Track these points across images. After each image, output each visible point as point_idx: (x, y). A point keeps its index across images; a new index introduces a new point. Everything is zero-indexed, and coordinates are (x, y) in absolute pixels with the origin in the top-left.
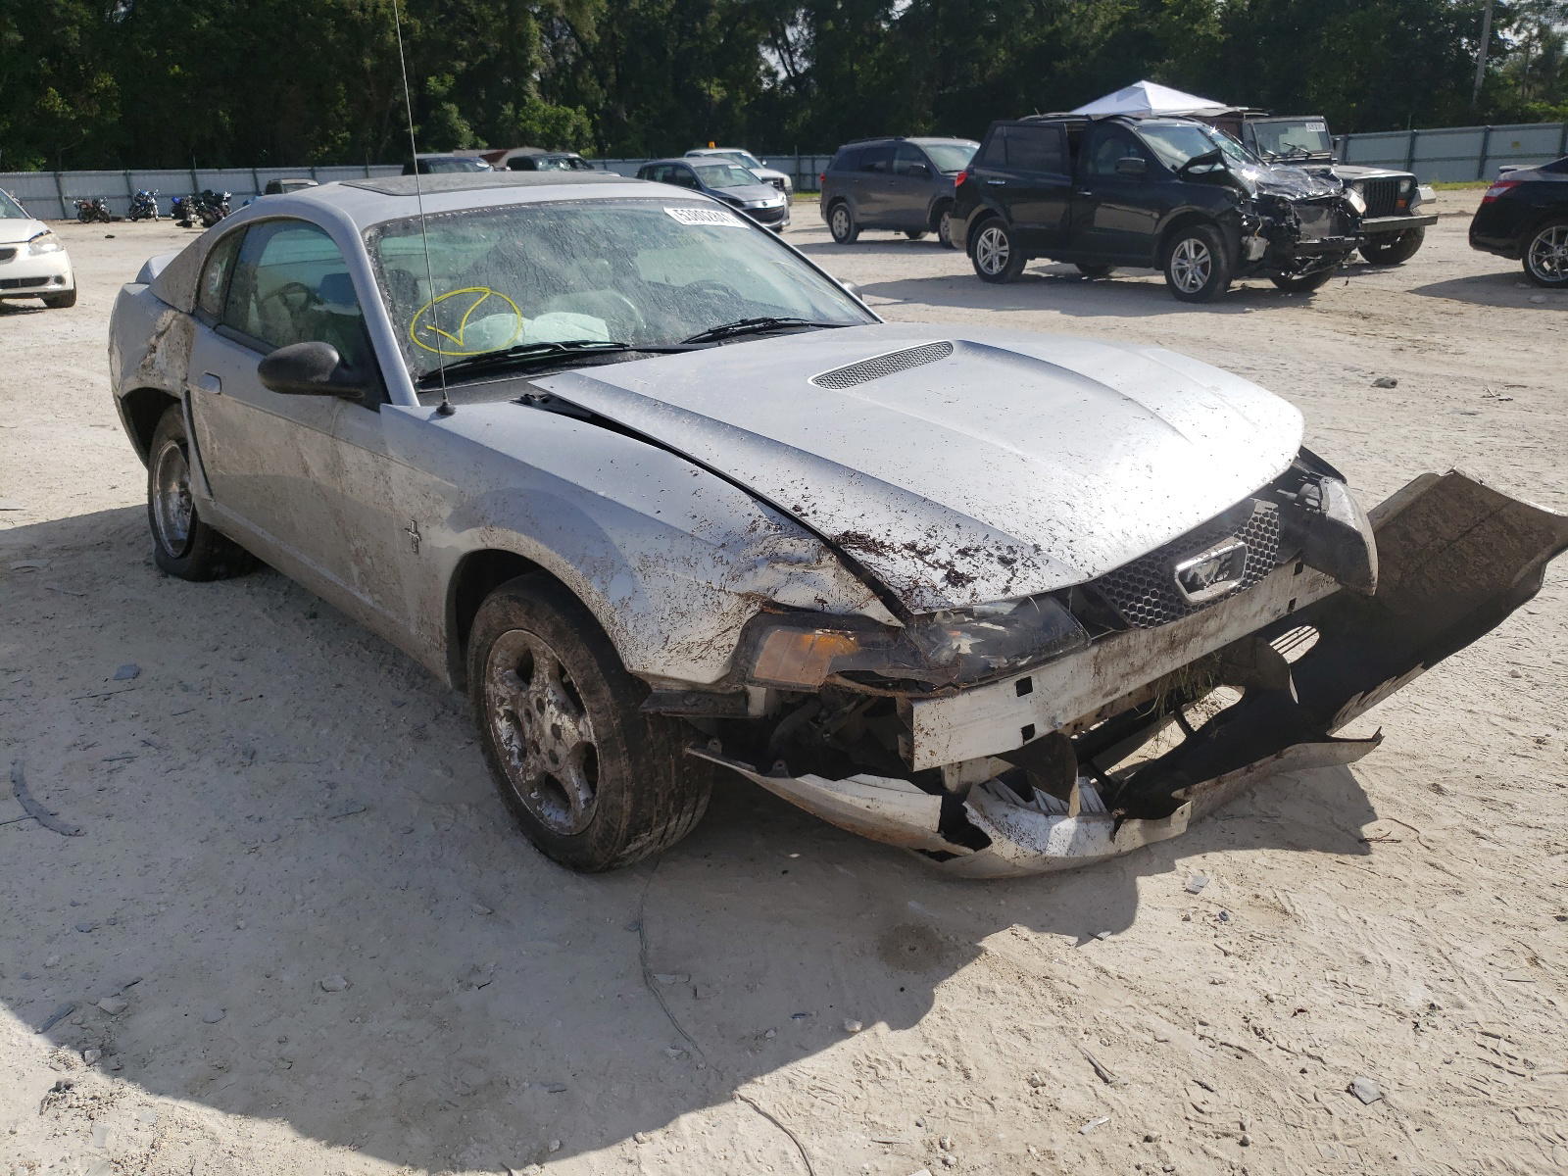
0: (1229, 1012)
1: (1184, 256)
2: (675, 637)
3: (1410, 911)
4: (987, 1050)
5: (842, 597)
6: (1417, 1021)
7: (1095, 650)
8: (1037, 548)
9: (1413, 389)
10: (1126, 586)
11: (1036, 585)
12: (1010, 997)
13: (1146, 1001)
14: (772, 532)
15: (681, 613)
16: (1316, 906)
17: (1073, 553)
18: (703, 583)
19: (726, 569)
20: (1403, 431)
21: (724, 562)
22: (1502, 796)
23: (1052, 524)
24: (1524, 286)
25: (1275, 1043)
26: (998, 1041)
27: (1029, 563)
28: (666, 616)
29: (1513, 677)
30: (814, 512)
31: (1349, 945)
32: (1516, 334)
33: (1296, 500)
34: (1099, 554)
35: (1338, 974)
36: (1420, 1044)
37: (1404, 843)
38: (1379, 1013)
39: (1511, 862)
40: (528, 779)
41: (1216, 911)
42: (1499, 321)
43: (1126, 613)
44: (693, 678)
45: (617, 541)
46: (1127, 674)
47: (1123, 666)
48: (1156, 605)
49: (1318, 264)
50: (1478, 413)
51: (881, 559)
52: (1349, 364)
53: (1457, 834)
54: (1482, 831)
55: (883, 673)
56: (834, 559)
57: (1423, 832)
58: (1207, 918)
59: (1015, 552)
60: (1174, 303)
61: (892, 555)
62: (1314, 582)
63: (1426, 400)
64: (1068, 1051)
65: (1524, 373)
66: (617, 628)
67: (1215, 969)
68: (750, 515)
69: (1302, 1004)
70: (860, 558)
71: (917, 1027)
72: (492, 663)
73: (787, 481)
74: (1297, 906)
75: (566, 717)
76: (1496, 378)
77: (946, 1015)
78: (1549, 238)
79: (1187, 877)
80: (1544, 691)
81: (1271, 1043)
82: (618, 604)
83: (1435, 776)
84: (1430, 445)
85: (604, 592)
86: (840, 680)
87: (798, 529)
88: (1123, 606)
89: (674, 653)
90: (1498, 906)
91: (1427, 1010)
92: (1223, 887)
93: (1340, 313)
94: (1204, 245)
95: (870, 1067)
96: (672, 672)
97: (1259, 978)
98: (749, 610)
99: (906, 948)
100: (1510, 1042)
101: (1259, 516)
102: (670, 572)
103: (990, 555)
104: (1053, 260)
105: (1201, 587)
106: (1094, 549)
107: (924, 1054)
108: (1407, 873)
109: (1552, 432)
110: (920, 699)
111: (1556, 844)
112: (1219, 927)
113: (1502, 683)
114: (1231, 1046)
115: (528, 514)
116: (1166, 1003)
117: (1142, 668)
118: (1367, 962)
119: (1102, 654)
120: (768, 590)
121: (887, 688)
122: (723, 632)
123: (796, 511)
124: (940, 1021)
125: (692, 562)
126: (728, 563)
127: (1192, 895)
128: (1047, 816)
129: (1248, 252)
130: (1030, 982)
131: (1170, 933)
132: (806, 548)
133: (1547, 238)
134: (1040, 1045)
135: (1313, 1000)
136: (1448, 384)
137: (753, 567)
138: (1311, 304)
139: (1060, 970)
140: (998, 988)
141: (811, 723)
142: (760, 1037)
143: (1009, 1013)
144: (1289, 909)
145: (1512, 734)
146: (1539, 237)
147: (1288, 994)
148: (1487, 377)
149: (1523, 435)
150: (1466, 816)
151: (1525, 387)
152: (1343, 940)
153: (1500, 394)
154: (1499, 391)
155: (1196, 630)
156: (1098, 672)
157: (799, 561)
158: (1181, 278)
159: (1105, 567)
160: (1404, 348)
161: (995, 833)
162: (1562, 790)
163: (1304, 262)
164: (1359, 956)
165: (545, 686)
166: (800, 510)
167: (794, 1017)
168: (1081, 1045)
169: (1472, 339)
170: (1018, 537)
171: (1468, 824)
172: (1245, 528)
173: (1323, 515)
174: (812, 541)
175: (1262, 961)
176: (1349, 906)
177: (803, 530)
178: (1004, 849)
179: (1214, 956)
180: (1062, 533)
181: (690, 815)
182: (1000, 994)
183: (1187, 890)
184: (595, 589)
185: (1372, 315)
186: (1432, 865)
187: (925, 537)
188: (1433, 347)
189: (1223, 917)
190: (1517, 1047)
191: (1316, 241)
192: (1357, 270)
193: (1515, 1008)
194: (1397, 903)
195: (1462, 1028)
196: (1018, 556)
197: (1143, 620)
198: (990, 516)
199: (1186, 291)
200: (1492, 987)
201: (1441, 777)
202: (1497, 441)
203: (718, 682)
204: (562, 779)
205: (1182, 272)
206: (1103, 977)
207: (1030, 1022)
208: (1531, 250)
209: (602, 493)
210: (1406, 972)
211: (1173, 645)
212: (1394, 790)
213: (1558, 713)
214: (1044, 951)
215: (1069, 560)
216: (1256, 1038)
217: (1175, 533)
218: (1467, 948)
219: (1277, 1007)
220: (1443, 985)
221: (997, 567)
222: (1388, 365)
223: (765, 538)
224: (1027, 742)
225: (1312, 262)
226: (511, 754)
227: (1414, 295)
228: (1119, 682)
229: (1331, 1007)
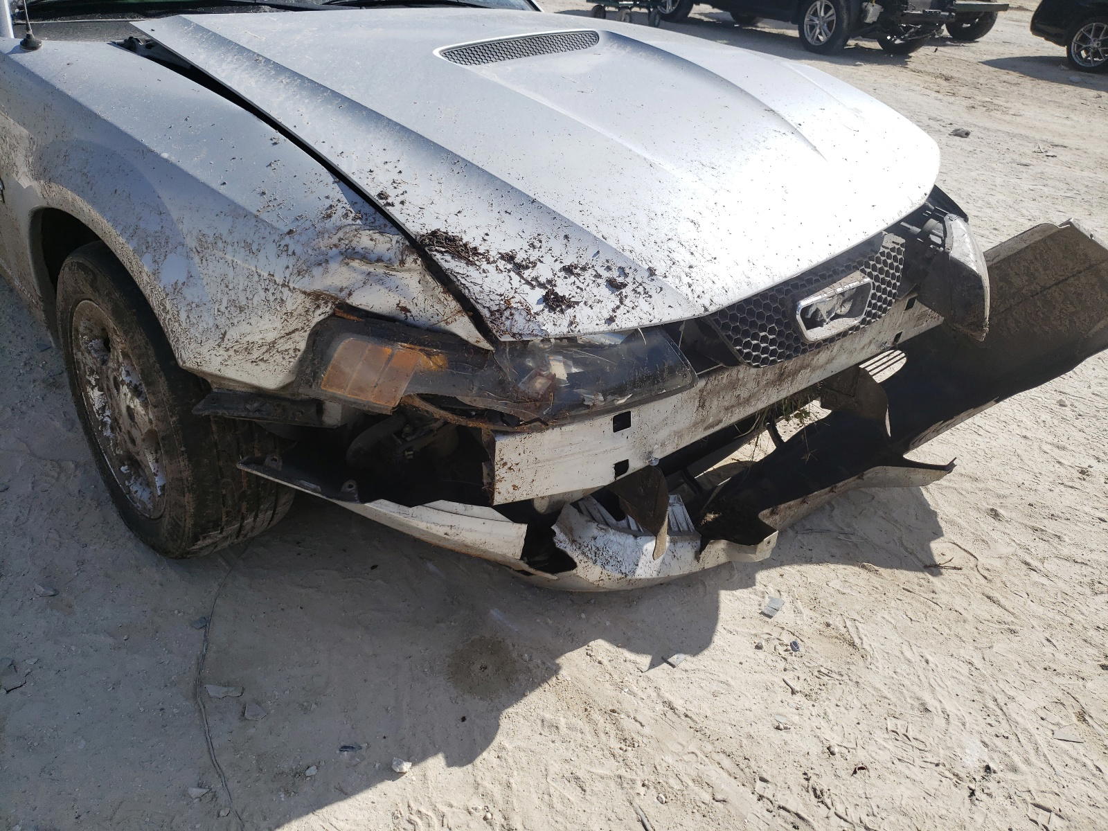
0: (790, 766)
1: (815, 14)
2: (233, 334)
3: (968, 652)
4: (537, 802)
5: (428, 308)
6: (973, 787)
7: (701, 383)
8: (652, 272)
9: (981, 140)
10: (743, 321)
11: (644, 316)
12: (573, 734)
13: (709, 748)
14: (350, 221)
15: (240, 307)
16: (882, 640)
17: (691, 282)
18: (265, 275)
19: (292, 261)
20: (974, 174)
21: (290, 252)
22: (1051, 527)
23: (673, 245)
24: (1065, 68)
25: (833, 810)
26: (552, 791)
27: (640, 289)
28: (223, 309)
29: (1061, 405)
30: (402, 203)
31: (912, 688)
32: (1060, 105)
33: (919, 235)
34: (719, 284)
35: (899, 722)
36: (975, 817)
37: (964, 571)
38: (936, 774)
39: (1060, 600)
40: (118, 452)
41: (788, 639)
42: (1047, 93)
43: (740, 351)
44: (255, 382)
45: (175, 215)
46: (733, 406)
47: (729, 399)
48: (772, 342)
49: (918, 32)
50: (1030, 165)
51: (471, 271)
52: (934, 116)
53: (1011, 563)
54: (1034, 563)
55: (466, 400)
56: (419, 262)
57: (982, 560)
58: (779, 647)
59: (626, 275)
60: (802, 53)
61: (484, 265)
62: (920, 318)
63: (991, 150)
64: (622, 809)
65: (1065, 136)
66: (168, 317)
67: (781, 710)
68: (327, 197)
69: (863, 759)
70: (445, 265)
71: (470, 766)
72: (77, 330)
73: (380, 161)
74: (865, 639)
75: (137, 400)
76: (1044, 138)
77: (503, 754)
78: (1089, 32)
79: (764, 597)
80: (1086, 422)
81: (829, 809)
82: (170, 289)
83: (992, 501)
84: (994, 187)
85: (155, 273)
86: (419, 403)
87: (381, 220)
88: (738, 342)
89: (231, 352)
90: (1048, 649)
91: (983, 774)
92: (797, 611)
93: (929, 74)
94: (832, 6)
95: (410, 822)
96: (231, 373)
97: (823, 723)
98: (319, 312)
99: (477, 667)
100: (1060, 816)
101: (886, 251)
102: (229, 257)
103: (598, 276)
104: (714, 7)
105: (820, 324)
106: (715, 279)
107: (470, 806)
108: (966, 605)
109: (1087, 186)
110: (505, 433)
111: (1100, 583)
112: (789, 658)
113: (1052, 411)
114: (788, 811)
115: (85, 171)
116: (728, 751)
117: (748, 401)
118: (927, 710)
119: (709, 386)
120: (341, 290)
121: (469, 416)
122: (287, 334)
123: (382, 199)
124: (496, 761)
125: (254, 248)
126: (294, 253)
127: (767, 619)
128: (636, 537)
129: (865, 17)
130: (596, 716)
131: (741, 663)
132: (388, 245)
133: (1087, 31)
134: (594, 799)
135: (874, 754)
136: (1008, 139)
137: (323, 262)
138: (907, 64)
139: (628, 703)
140: (562, 722)
141: (395, 437)
142: (299, 774)
143: (568, 755)
144: (857, 641)
145: (1059, 462)
146: (1082, 30)
147: (848, 745)
148: (1038, 137)
149: (1065, 187)
150: (1019, 545)
151: (1065, 147)
152: (906, 682)
153: (1047, 151)
154: (1047, 148)
155: (806, 362)
156: (702, 406)
157: (379, 260)
158: (811, 32)
159: (724, 300)
160: (976, 106)
161: (581, 557)
162: (1103, 525)
163: (907, 29)
164: (920, 702)
165: (119, 365)
166: (386, 198)
167: (344, 748)
168: (637, 801)
169: (1026, 105)
170: (631, 256)
171: (1020, 552)
172: (872, 263)
173: (946, 254)
174: (395, 238)
175: (827, 702)
176: (913, 642)
177: (387, 223)
178: (589, 572)
179: (782, 694)
180: (681, 255)
181: (270, 513)
182: (563, 730)
183: (762, 613)
184: (146, 269)
185: (952, 77)
186: (989, 597)
187: (526, 247)
188: (998, 108)
189: (794, 646)
190: (1067, 823)
191: (919, 12)
192: (942, 42)
193: (1065, 775)
194: (957, 641)
195: (1016, 798)
196: (630, 280)
197: (757, 358)
198: (605, 230)
199: (813, 43)
200: (1044, 748)
201: (998, 502)
202: (1045, 189)
203: (284, 388)
204: (141, 461)
205: (812, 27)
206: (670, 713)
207: (589, 768)
208: (1075, 39)
209: (165, 155)
210: (964, 724)
211: (781, 378)
212: (956, 511)
213: (1099, 445)
214: (616, 677)
215: (685, 289)
216: (814, 800)
217: (805, 266)
218: (1021, 697)
219: (838, 761)
220: (998, 742)
221: (604, 291)
222: (963, 119)
223: (340, 228)
224: (618, 478)
225: (913, 30)
226: (104, 424)
227: (984, 66)
228: (722, 414)
229: (890, 765)
